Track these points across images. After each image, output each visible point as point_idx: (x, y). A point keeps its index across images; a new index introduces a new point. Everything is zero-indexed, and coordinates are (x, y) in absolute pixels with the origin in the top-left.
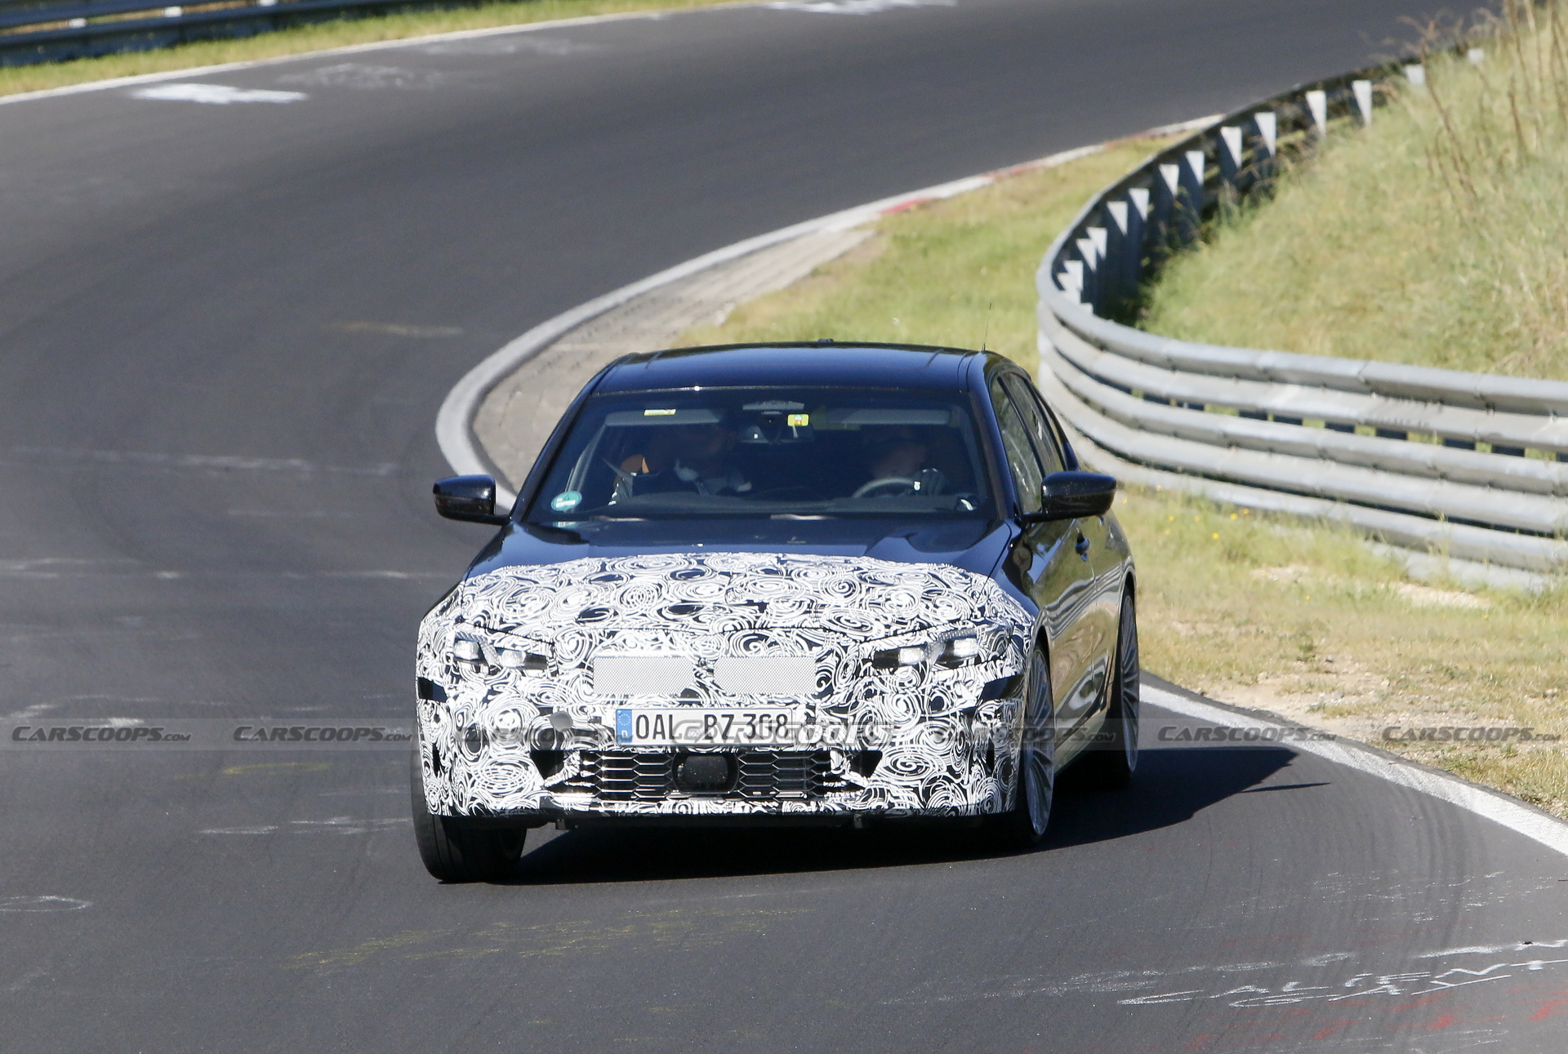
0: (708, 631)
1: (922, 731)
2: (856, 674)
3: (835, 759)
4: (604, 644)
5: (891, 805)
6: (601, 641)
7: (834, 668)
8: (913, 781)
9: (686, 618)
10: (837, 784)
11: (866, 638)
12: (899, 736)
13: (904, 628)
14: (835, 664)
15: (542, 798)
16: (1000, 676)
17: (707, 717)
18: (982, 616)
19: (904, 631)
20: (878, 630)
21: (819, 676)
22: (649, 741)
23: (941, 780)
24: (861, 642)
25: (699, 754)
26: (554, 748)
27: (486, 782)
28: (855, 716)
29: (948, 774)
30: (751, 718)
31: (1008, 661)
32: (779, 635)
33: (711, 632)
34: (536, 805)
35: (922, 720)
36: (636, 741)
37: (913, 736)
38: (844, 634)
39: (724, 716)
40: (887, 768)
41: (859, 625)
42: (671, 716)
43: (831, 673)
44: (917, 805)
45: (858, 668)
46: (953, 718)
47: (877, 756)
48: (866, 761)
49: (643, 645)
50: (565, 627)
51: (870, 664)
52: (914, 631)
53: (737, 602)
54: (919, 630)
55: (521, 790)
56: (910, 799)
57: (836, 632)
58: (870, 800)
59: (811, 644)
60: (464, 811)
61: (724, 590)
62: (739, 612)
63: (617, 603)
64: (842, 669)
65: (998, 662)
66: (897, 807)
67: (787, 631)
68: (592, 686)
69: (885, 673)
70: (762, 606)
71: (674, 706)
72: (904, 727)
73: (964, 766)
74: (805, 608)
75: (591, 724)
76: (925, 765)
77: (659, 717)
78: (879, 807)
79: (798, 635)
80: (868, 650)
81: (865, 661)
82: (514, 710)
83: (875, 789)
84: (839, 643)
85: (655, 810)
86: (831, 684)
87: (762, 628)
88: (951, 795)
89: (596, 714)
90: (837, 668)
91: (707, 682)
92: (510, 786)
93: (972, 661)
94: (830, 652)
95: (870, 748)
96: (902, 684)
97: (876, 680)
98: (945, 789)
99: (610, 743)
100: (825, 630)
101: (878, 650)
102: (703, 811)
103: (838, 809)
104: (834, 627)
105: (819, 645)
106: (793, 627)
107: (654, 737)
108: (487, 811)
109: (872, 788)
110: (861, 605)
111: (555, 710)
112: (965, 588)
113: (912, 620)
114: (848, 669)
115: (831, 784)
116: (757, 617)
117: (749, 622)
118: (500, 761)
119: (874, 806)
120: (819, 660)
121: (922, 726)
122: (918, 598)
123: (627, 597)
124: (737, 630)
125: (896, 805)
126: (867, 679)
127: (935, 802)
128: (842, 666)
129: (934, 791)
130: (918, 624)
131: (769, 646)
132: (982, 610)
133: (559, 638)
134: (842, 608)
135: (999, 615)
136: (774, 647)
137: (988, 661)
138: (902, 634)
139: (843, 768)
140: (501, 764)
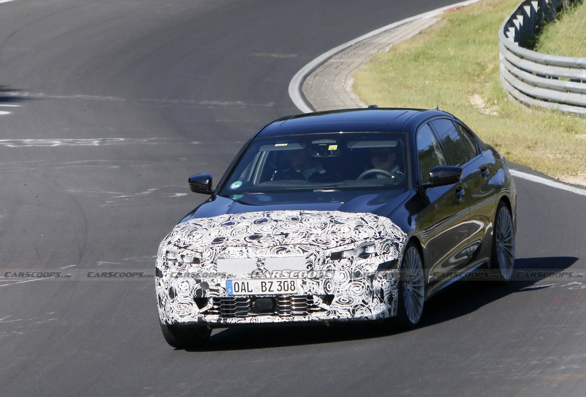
0: (262, 246)
1: (351, 286)
2: (324, 263)
3: (315, 299)
4: (221, 253)
5: (339, 317)
6: (220, 252)
7: (314, 261)
8: (348, 307)
9: (255, 242)
10: (317, 309)
11: (327, 247)
12: (341, 288)
13: (344, 243)
14: (314, 259)
15: (198, 317)
16: (386, 261)
17: (262, 283)
18: (379, 236)
19: (344, 244)
20: (333, 244)
21: (307, 264)
22: (240, 293)
23: (360, 306)
24: (325, 250)
25: (260, 298)
26: (202, 297)
27: (177, 311)
28: (322, 281)
29: (362, 303)
30: (280, 283)
31: (390, 254)
32: (291, 248)
33: (264, 247)
34: (196, 320)
35: (351, 281)
36: (234, 293)
37: (347, 288)
38: (318, 246)
39: (269, 282)
40: (337, 302)
41: (325, 242)
42: (248, 283)
43: (312, 263)
44: (350, 316)
45: (324, 260)
46: (364, 280)
47: (332, 297)
48: (328, 299)
49: (236, 253)
50: (207, 246)
51: (329, 258)
52: (348, 244)
53: (277, 233)
54: (351, 243)
55: (190, 314)
56: (347, 314)
57: (315, 245)
58: (330, 315)
59: (304, 251)
60: (170, 322)
61: (273, 228)
62: (276, 238)
63: (229, 235)
64: (317, 261)
65: (386, 255)
66: (341, 318)
67: (295, 245)
68: (216, 271)
69: (336, 262)
70: (287, 235)
71: (249, 278)
72: (343, 285)
73: (370, 299)
74: (304, 235)
75: (216, 287)
76: (352, 300)
77: (243, 283)
78: (334, 318)
79: (299, 247)
80: (328, 253)
81: (327, 257)
82: (187, 281)
83: (332, 311)
84: (316, 250)
85: (243, 321)
86: (313, 267)
87: (285, 245)
88: (364, 312)
89: (219, 282)
90: (315, 261)
91: (262, 268)
92: (186, 312)
93: (374, 255)
94: (312, 254)
95: (329, 294)
96: (343, 266)
97: (332, 265)
98: (361, 310)
99: (224, 294)
100: (310, 245)
101: (332, 252)
102: (262, 322)
103: (317, 319)
104: (314, 243)
105: (308, 251)
106: (298, 244)
107: (242, 292)
108: (178, 323)
109: (331, 310)
110: (327, 233)
111: (202, 281)
112: (374, 223)
113: (348, 239)
114: (320, 261)
115: (314, 309)
116: (284, 240)
117: (280, 242)
118: (182, 302)
119: (332, 318)
120: (307, 258)
121: (350, 284)
122: (352, 229)
123: (234, 232)
124: (275, 246)
125: (341, 317)
126: (328, 265)
127: (358, 315)
128: (317, 260)
129: (357, 310)
130: (351, 241)
131: (287, 252)
132: (380, 233)
133: (204, 251)
134: (319, 235)
135: (388, 234)
136: (289, 253)
137: (381, 255)
138: (343, 245)
139: (319, 302)
140: (182, 304)
